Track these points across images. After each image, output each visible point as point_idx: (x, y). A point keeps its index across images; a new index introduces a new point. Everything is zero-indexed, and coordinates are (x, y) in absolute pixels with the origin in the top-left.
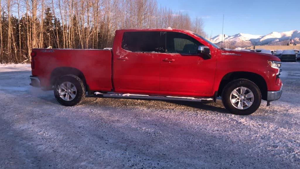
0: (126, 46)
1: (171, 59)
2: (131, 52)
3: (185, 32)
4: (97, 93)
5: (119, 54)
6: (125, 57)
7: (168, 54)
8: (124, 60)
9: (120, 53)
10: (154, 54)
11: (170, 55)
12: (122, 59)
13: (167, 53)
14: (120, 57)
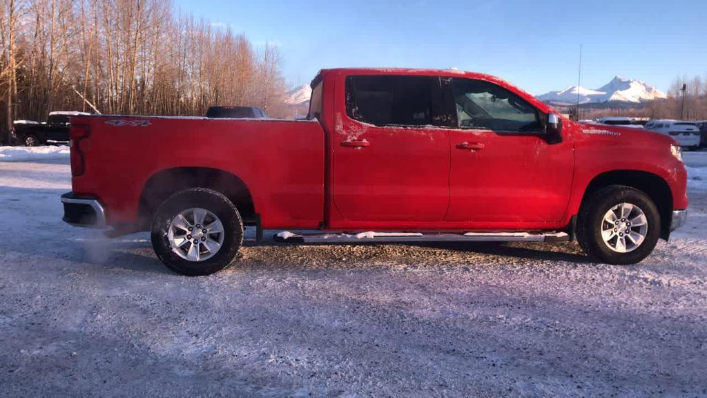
0: (358, 112)
1: (476, 144)
2: (373, 126)
3: (495, 81)
4: (287, 234)
5: (344, 133)
6: (360, 138)
7: (465, 131)
8: (359, 148)
9: (346, 128)
10: (432, 131)
11: (471, 134)
12: (352, 145)
13: (463, 129)
14: (349, 140)
